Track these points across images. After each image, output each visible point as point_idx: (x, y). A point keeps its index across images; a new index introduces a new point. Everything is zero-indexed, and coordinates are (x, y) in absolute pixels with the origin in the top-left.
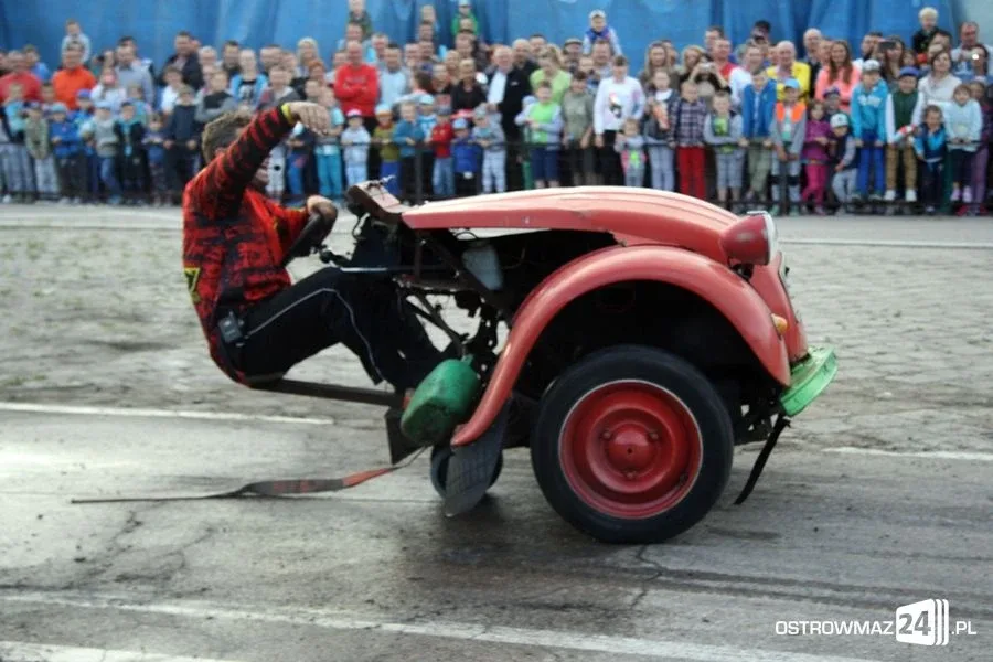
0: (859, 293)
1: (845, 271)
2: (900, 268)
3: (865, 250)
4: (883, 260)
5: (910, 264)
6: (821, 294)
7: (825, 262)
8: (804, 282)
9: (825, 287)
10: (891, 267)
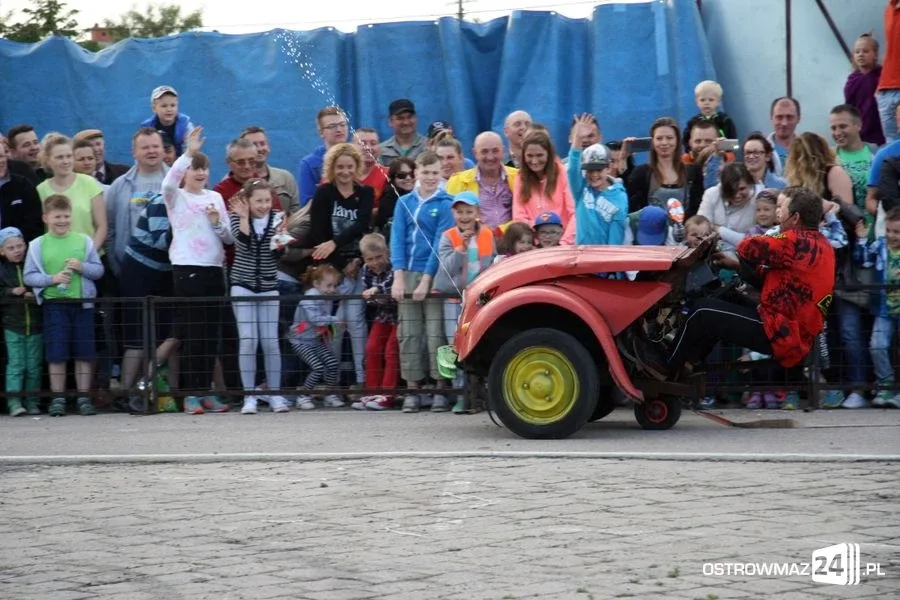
0: (606, 538)
1: (580, 501)
2: (667, 495)
3: (609, 466)
4: (637, 483)
5: (685, 488)
6: (546, 542)
7: (546, 489)
8: (518, 522)
9: (551, 529)
10: (653, 494)
